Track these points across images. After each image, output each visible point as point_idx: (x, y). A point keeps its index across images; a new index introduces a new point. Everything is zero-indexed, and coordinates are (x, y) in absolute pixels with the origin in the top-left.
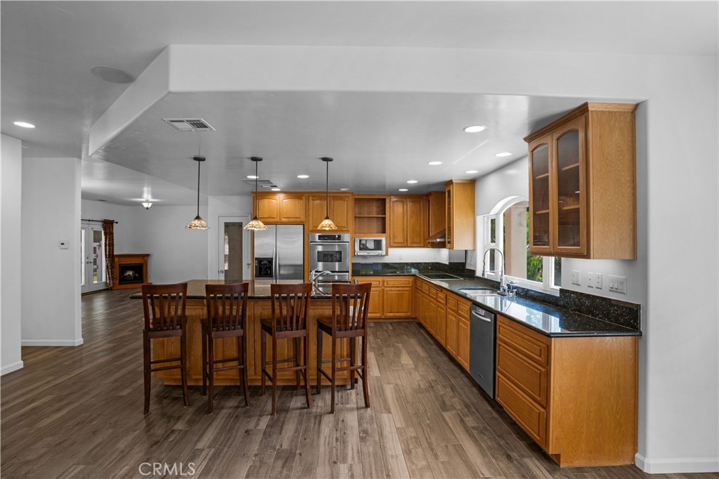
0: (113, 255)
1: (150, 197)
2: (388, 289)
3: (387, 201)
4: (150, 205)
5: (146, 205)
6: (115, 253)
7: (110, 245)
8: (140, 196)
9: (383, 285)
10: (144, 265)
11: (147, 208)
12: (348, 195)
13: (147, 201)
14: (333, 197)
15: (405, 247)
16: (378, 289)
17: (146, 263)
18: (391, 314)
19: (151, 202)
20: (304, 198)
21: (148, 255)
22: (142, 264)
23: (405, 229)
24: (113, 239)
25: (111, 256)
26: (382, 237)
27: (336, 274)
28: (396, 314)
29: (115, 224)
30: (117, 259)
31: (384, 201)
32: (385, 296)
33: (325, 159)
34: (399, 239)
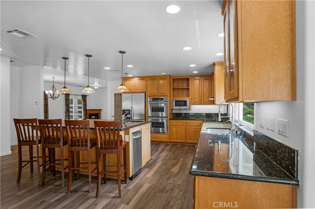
0: (86, 110)
1: (97, 84)
2: (188, 127)
3: (190, 79)
4: (97, 88)
5: (95, 88)
6: (87, 109)
7: (85, 105)
8: (93, 84)
9: (186, 125)
10: (99, 114)
11: (96, 89)
12: (167, 77)
13: (96, 86)
14: (160, 78)
15: (200, 104)
16: (184, 127)
17: (100, 113)
18: (191, 141)
19: (98, 86)
20: (145, 79)
21: (101, 110)
22: (98, 113)
23: (200, 94)
24: (86, 103)
25: (85, 110)
26: (187, 99)
27: (160, 118)
28: (193, 141)
29: (87, 96)
30: (88, 111)
31: (188, 79)
32: (187, 131)
33: (121, 52)
34: (197, 100)
